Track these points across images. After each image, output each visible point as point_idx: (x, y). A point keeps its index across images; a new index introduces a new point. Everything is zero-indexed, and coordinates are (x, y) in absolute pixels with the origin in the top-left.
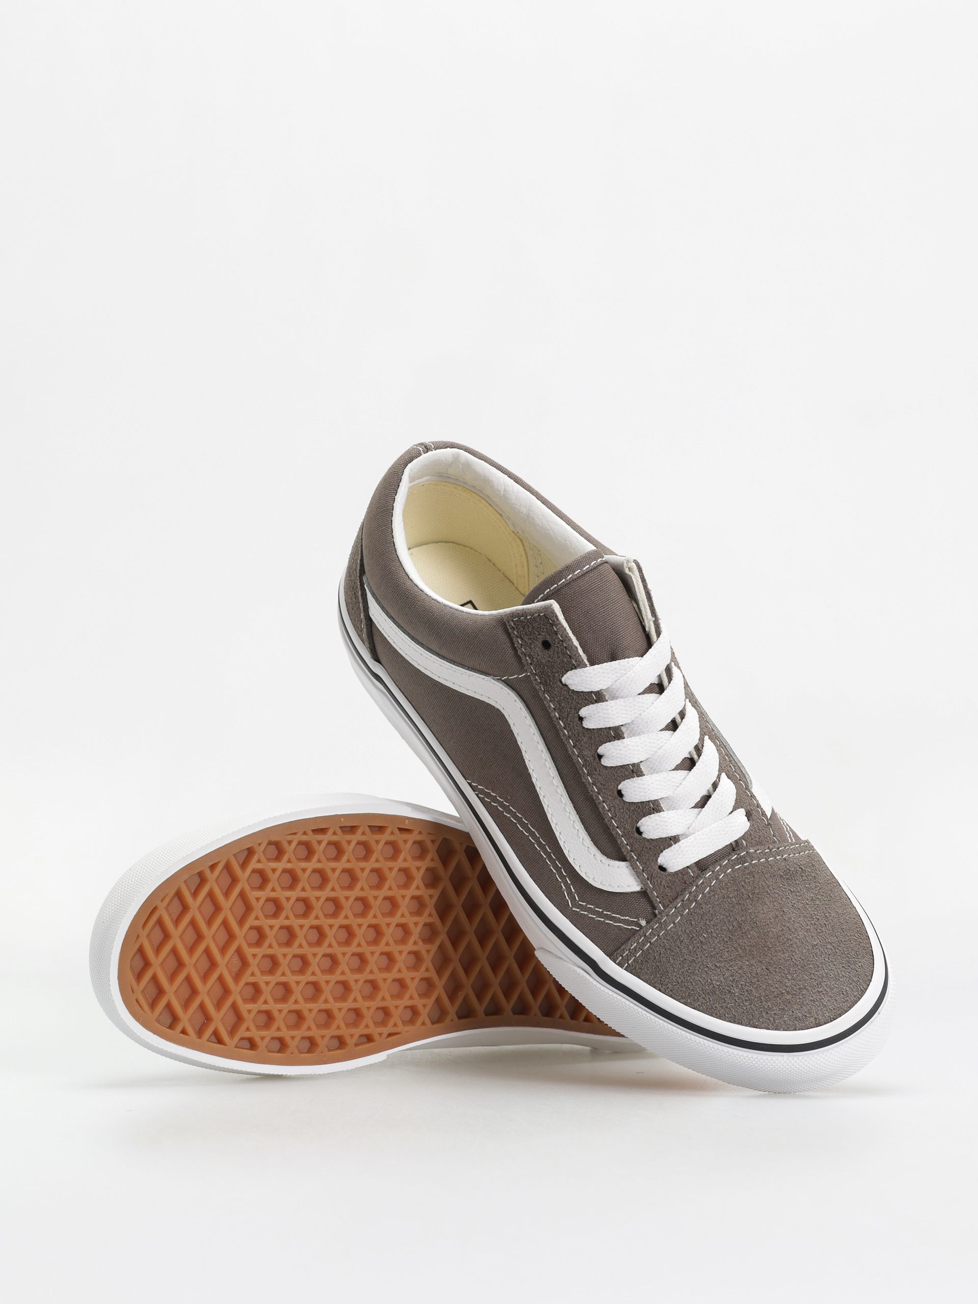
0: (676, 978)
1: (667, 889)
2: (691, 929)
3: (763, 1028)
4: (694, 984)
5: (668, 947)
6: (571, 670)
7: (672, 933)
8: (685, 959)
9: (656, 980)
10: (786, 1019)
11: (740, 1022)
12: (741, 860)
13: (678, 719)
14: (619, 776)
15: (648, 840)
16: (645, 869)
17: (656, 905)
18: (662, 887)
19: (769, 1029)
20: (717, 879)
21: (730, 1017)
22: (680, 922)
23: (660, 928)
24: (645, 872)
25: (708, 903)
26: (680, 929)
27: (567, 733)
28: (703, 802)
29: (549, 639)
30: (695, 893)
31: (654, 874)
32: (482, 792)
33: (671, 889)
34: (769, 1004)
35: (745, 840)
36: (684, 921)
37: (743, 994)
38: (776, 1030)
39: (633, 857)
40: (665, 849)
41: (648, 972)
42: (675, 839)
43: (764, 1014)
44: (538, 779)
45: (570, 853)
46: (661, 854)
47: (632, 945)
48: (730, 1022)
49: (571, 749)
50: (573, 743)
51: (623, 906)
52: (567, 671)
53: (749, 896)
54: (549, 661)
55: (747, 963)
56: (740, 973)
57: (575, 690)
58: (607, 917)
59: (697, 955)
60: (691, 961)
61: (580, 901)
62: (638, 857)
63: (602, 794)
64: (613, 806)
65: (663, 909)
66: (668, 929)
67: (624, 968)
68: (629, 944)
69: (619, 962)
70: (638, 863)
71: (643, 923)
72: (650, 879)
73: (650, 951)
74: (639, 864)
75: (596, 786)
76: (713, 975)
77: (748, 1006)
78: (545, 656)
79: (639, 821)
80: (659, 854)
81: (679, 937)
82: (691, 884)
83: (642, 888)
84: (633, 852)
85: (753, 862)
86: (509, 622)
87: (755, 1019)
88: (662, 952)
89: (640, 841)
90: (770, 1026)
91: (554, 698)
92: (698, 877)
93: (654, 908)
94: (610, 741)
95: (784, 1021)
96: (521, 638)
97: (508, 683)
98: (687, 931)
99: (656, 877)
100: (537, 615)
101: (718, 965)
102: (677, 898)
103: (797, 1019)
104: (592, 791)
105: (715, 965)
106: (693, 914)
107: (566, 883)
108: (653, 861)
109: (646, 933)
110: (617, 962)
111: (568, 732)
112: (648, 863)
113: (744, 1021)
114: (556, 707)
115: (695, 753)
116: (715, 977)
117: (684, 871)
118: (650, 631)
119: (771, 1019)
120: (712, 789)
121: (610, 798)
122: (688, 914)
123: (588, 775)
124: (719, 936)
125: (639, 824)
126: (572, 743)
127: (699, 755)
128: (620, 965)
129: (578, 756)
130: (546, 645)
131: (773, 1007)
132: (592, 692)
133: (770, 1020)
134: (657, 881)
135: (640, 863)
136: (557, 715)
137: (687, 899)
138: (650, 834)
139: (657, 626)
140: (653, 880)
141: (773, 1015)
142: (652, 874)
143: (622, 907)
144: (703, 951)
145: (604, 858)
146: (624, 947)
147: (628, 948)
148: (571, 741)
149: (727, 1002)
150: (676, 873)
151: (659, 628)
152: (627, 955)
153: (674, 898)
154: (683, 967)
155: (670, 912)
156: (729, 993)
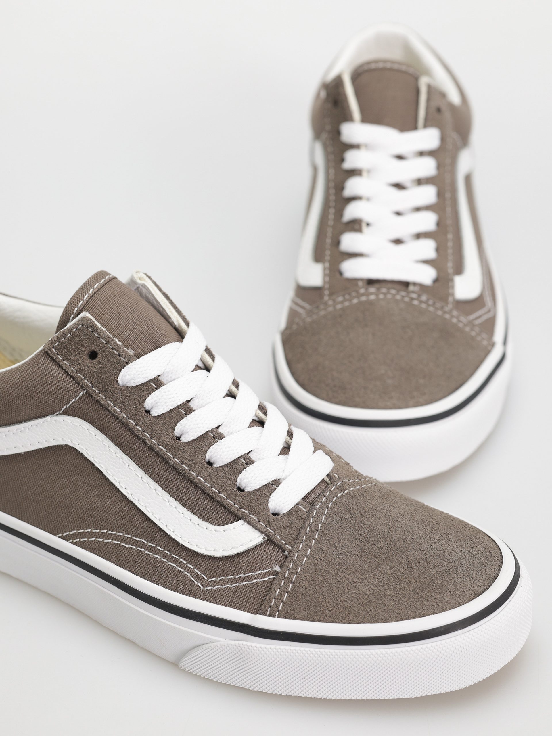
0: (330, 603)
1: (287, 529)
2: (324, 555)
3: (430, 615)
4: (349, 602)
5: (311, 579)
6: (124, 368)
7: (309, 565)
8: (331, 584)
9: (311, 614)
10: (447, 599)
11: (407, 617)
12: (341, 489)
13: (234, 389)
14: (203, 447)
15: (253, 492)
16: (260, 518)
17: (283, 546)
18: (283, 529)
19: (436, 613)
20: (328, 507)
21: (396, 616)
22: (312, 553)
23: (296, 565)
24: (261, 521)
25: (329, 529)
26: (315, 558)
27: (140, 429)
28: (286, 450)
29: (94, 348)
30: (314, 523)
31: (270, 520)
32: (74, 536)
33: (291, 527)
34: (426, 593)
35: (336, 474)
36: (316, 551)
37: (398, 592)
38: (442, 612)
39: (244, 512)
40: (271, 495)
41: (301, 610)
42: (276, 483)
43: (425, 602)
44: (127, 487)
45: (183, 538)
46: (270, 500)
47: (276, 592)
48: (398, 621)
49: (149, 441)
50: (149, 434)
51: (252, 561)
52: (120, 371)
53: (362, 515)
54: (100, 367)
55: (389, 567)
56: (387, 578)
57: (134, 385)
58: (241, 580)
59: (340, 576)
60: (336, 583)
61: (208, 578)
62: (249, 511)
63: (193, 469)
64: (207, 476)
65: (290, 548)
66: (303, 563)
67: (276, 617)
68: (273, 591)
69: (270, 613)
70: (251, 516)
71: (277, 569)
72: (268, 526)
73: (296, 589)
74: (253, 517)
75: (185, 464)
76: (362, 588)
77: (407, 601)
78: (95, 365)
79: (237, 479)
80: (268, 501)
81: (316, 565)
82: (308, 517)
83: (264, 538)
84: (243, 508)
85: (351, 489)
86: (50, 350)
87: (419, 610)
88: (306, 585)
89: (245, 495)
90: (436, 610)
91: (116, 401)
92: (310, 510)
93: (283, 550)
94: (182, 418)
95: (447, 602)
96: (67, 359)
97: (67, 413)
98: (321, 558)
99: (274, 521)
100: (75, 329)
101: (363, 577)
102: (300, 533)
103: (457, 596)
104: (183, 470)
105: (361, 578)
106: (320, 542)
107: (189, 570)
108: (264, 508)
109: (285, 575)
110: (268, 613)
111: (141, 427)
112: (261, 512)
113: (410, 615)
114: (121, 408)
115: (260, 412)
116: (365, 588)
117: (295, 509)
118: (179, 324)
119: (434, 604)
120: (288, 438)
121: (202, 470)
122: (316, 543)
123: (174, 458)
124: (352, 553)
125: (238, 483)
126: (148, 436)
127: (265, 413)
128: (272, 615)
129: (158, 445)
130: (93, 355)
131: (430, 594)
132: (149, 381)
133: (434, 606)
134: (275, 524)
135: (253, 515)
136: (125, 416)
137: (309, 531)
138: (252, 485)
139: (184, 318)
140: (271, 526)
141: (434, 600)
142: (268, 521)
143: (251, 564)
144: (344, 571)
145: (217, 527)
146: (268, 597)
147: (273, 596)
148: (146, 434)
149: (387, 605)
150: (290, 512)
151: (185, 319)
152: (275, 602)
153: (297, 535)
154: (333, 591)
155: (299, 548)
156: (385, 597)
